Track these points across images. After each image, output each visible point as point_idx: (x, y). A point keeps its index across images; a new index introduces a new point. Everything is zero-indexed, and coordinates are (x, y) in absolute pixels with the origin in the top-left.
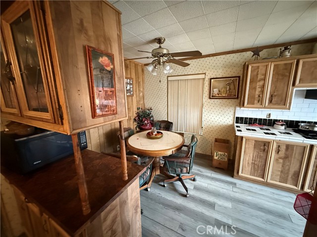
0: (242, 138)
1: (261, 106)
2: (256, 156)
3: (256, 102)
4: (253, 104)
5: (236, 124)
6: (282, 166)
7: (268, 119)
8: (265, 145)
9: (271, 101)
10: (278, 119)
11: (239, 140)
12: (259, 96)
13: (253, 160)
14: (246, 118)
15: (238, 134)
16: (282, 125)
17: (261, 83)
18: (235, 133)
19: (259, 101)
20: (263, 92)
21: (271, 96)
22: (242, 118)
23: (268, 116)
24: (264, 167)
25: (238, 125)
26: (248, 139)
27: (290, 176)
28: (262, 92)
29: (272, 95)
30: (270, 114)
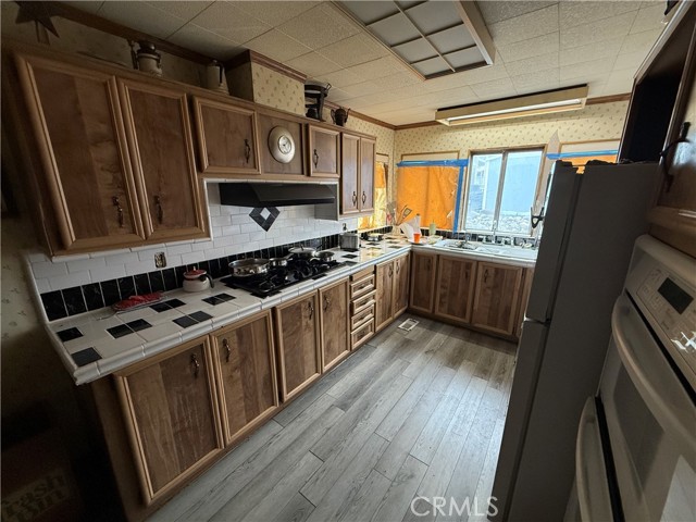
0: (110, 381)
1: (134, 238)
2: (179, 406)
3: (110, 224)
4: (104, 233)
5: (53, 326)
6: (243, 385)
7: (162, 269)
8: (193, 361)
9: (158, 218)
10: (186, 263)
11: (100, 395)
12: (116, 204)
13: (174, 425)
14: (89, 288)
15: (84, 375)
16: (202, 279)
17: (106, 152)
18: (73, 380)
19: (120, 222)
20: (125, 188)
21: (156, 201)
22: (73, 293)
23: (159, 263)
24: (208, 420)
25: (67, 322)
26: (136, 373)
27: (260, 394)
28: (122, 185)
29: (156, 198)
30: (162, 256)
